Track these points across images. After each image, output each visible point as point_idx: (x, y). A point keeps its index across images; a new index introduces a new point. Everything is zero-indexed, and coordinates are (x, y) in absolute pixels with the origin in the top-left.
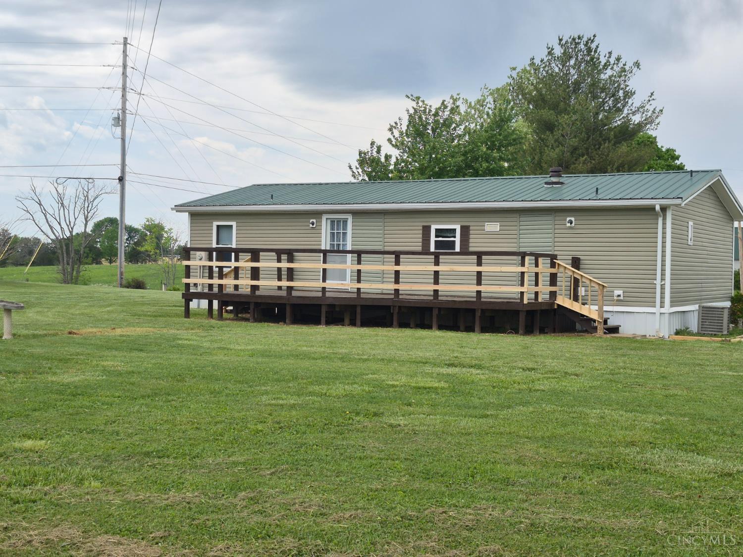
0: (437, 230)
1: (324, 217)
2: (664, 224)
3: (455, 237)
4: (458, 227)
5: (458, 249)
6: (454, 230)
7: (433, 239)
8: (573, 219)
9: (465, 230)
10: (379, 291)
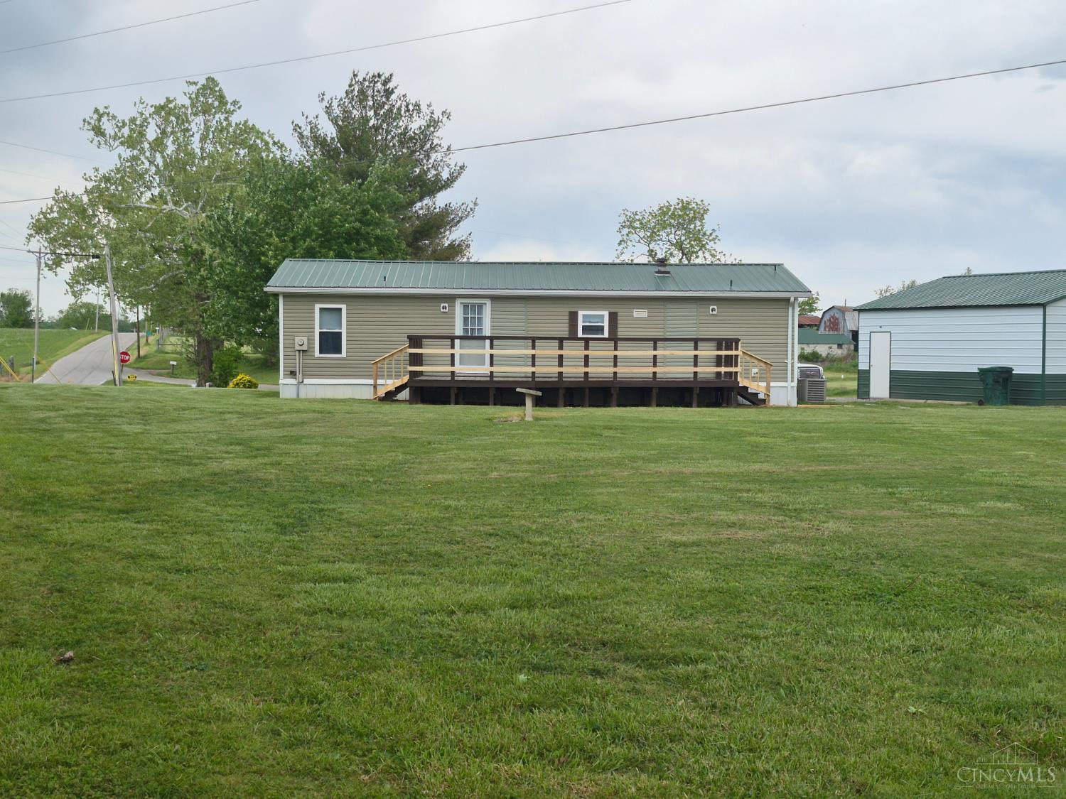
0: (584, 316)
1: (458, 302)
2: (793, 312)
3: (603, 322)
4: (606, 314)
5: (606, 335)
6: (603, 316)
7: (580, 325)
8: (715, 307)
9: (613, 317)
10: (523, 375)
